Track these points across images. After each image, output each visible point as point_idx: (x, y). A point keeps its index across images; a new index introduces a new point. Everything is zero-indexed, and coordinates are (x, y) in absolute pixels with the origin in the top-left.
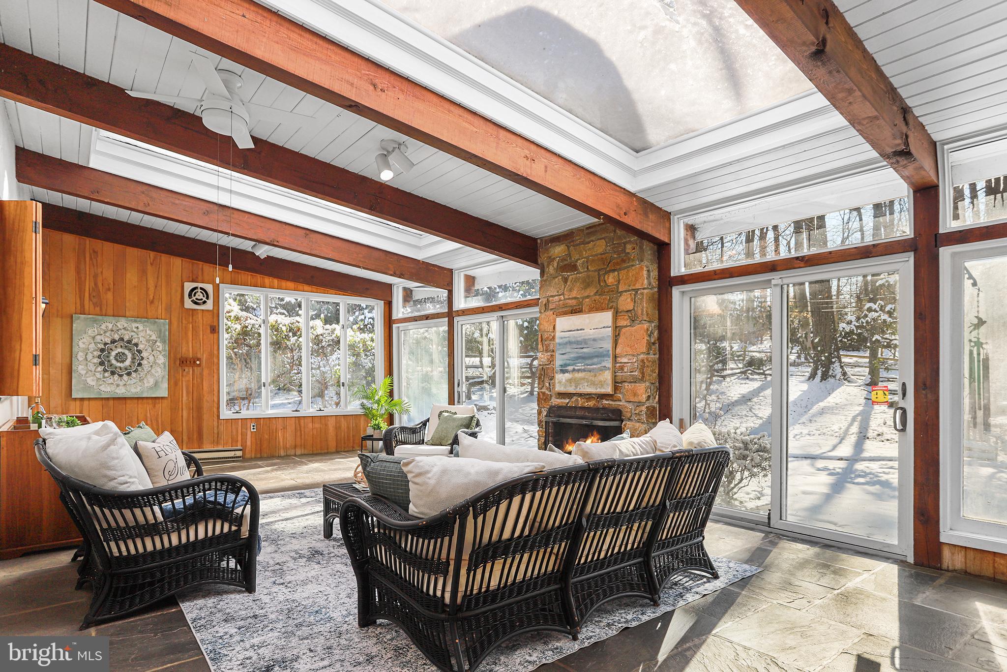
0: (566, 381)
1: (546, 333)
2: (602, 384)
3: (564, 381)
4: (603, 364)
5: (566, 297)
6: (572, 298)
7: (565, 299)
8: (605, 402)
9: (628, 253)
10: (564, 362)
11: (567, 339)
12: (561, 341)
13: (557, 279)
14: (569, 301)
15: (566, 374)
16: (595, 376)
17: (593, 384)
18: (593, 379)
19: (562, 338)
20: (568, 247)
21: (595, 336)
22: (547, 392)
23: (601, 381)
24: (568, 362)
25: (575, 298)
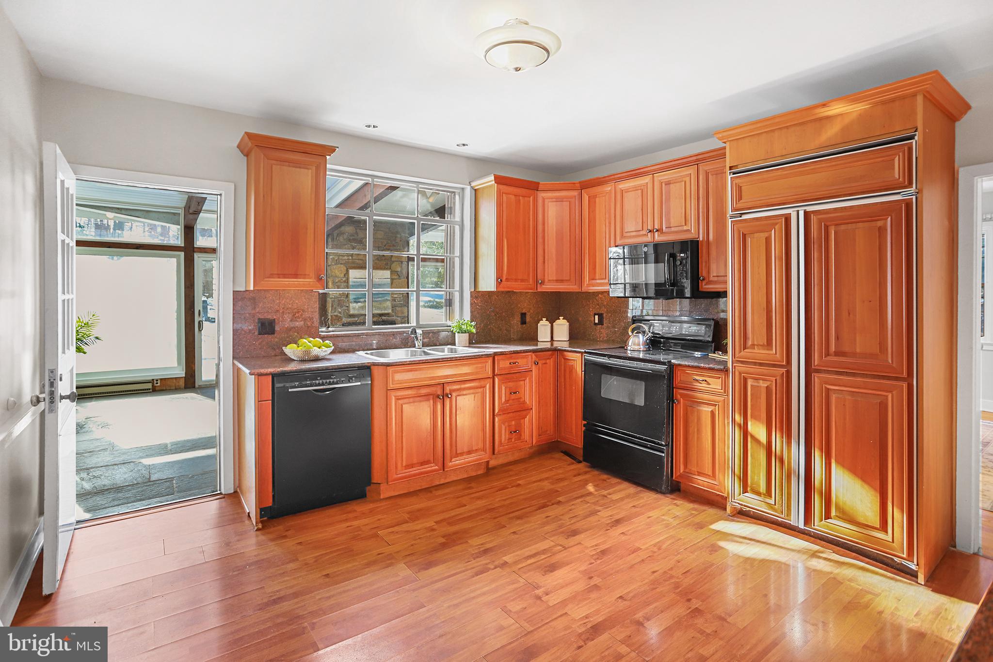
0: (359, 307)
1: (337, 278)
2: (385, 309)
3: (357, 307)
4: (386, 298)
5: (354, 258)
6: (358, 259)
7: (352, 259)
8: (383, 318)
9: (397, 242)
10: (357, 296)
11: (359, 283)
12: (354, 284)
13: (346, 246)
14: (358, 261)
15: (359, 304)
16: (381, 304)
17: (379, 308)
18: (379, 306)
19: (354, 282)
20: (356, 229)
21: (380, 283)
22: (339, 315)
23: (385, 307)
24: (360, 296)
25: (361, 260)
